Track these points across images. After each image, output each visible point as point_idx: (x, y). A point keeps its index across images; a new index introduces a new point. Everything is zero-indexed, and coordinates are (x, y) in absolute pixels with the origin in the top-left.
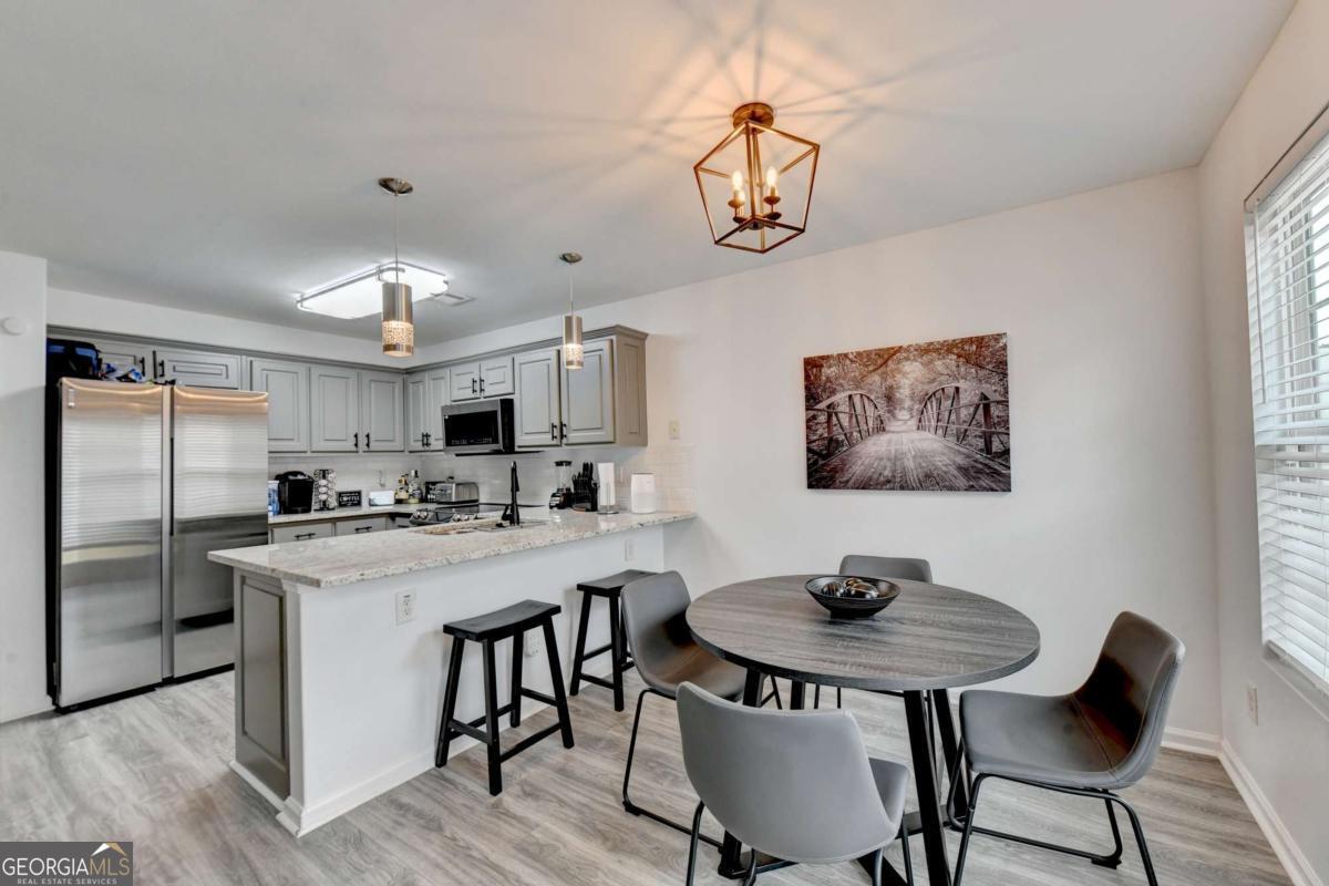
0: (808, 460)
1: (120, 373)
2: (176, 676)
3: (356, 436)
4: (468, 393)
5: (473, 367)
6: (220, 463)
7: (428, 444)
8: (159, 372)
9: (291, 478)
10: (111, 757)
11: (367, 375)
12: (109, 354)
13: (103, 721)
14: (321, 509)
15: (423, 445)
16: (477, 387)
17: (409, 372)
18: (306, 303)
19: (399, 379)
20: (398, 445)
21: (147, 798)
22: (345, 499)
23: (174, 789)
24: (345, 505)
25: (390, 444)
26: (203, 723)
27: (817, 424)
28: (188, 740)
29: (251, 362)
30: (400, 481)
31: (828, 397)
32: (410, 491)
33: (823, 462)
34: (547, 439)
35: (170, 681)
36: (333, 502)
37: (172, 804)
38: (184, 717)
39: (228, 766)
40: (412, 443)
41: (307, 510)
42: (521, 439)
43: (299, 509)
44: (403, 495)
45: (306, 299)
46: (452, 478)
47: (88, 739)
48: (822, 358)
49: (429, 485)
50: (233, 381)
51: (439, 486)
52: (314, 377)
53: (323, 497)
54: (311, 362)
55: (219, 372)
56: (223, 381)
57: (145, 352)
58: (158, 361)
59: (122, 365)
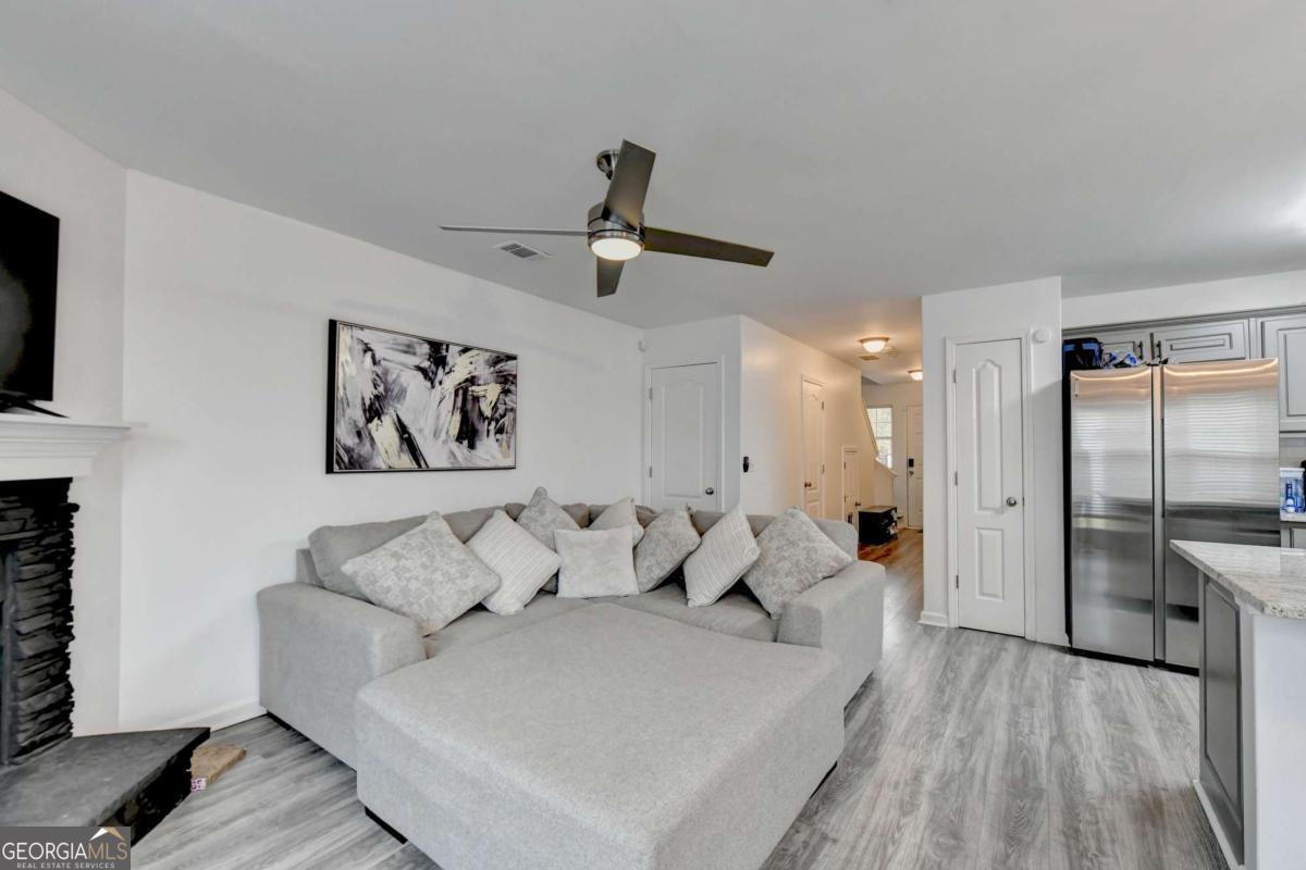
1: (1118, 360)
2: (1167, 662)
8: (1157, 353)
10: (1094, 707)
13: (1099, 674)
21: (1108, 763)
23: (1132, 770)
26: (1180, 721)
28: (1160, 730)
29: (1262, 324)
35: (1160, 664)
37: (1126, 783)
38: (1166, 707)
39: (1191, 782)
47: (1083, 683)
50: (1239, 350)
55: (1222, 342)
56: (1226, 353)
57: (1142, 337)
58: (1156, 342)
59: (1121, 352)
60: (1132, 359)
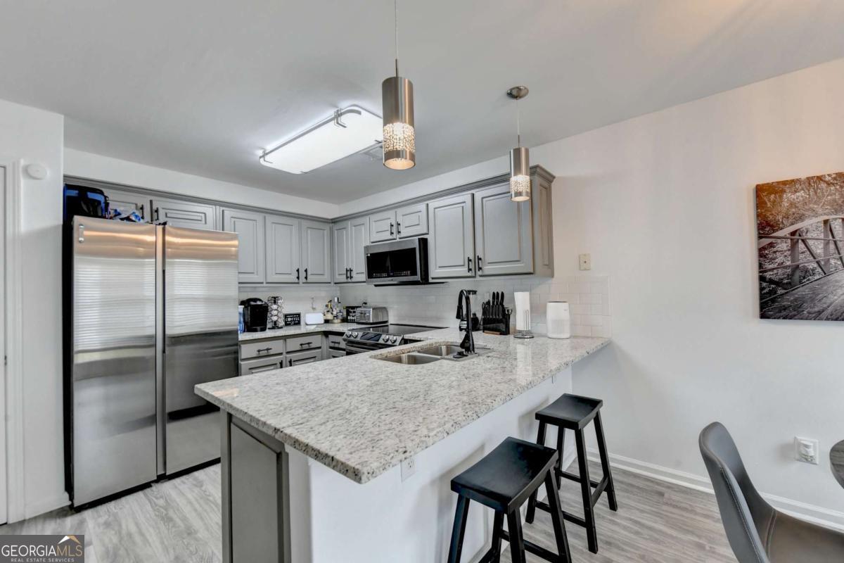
0: (761, 289)
1: (123, 216)
2: (167, 474)
3: (298, 271)
4: (387, 236)
5: (390, 214)
6: (199, 291)
7: (351, 277)
8: (155, 217)
9: (252, 303)
11: (305, 223)
12: (116, 201)
14: (273, 328)
15: (347, 278)
16: (394, 230)
17: (334, 221)
18: (267, 158)
19: (327, 227)
20: (326, 278)
22: (289, 319)
24: (289, 325)
25: (321, 277)
26: (189, 534)
27: (775, 252)
29: (223, 211)
30: (327, 306)
31: (792, 224)
32: (335, 313)
33: (783, 291)
34: (463, 271)
35: (162, 478)
36: (281, 323)
38: (175, 524)
40: (337, 276)
41: (263, 330)
42: (434, 272)
43: (259, 328)
44: (329, 317)
45: (267, 154)
46: (366, 303)
48: (785, 183)
49: (350, 309)
50: (209, 227)
51: (358, 310)
52: (268, 223)
53: (275, 318)
54: (267, 213)
55: (199, 218)
56: (201, 226)
57: (144, 201)
58: (154, 208)
59: (126, 210)
60: (136, 216)
